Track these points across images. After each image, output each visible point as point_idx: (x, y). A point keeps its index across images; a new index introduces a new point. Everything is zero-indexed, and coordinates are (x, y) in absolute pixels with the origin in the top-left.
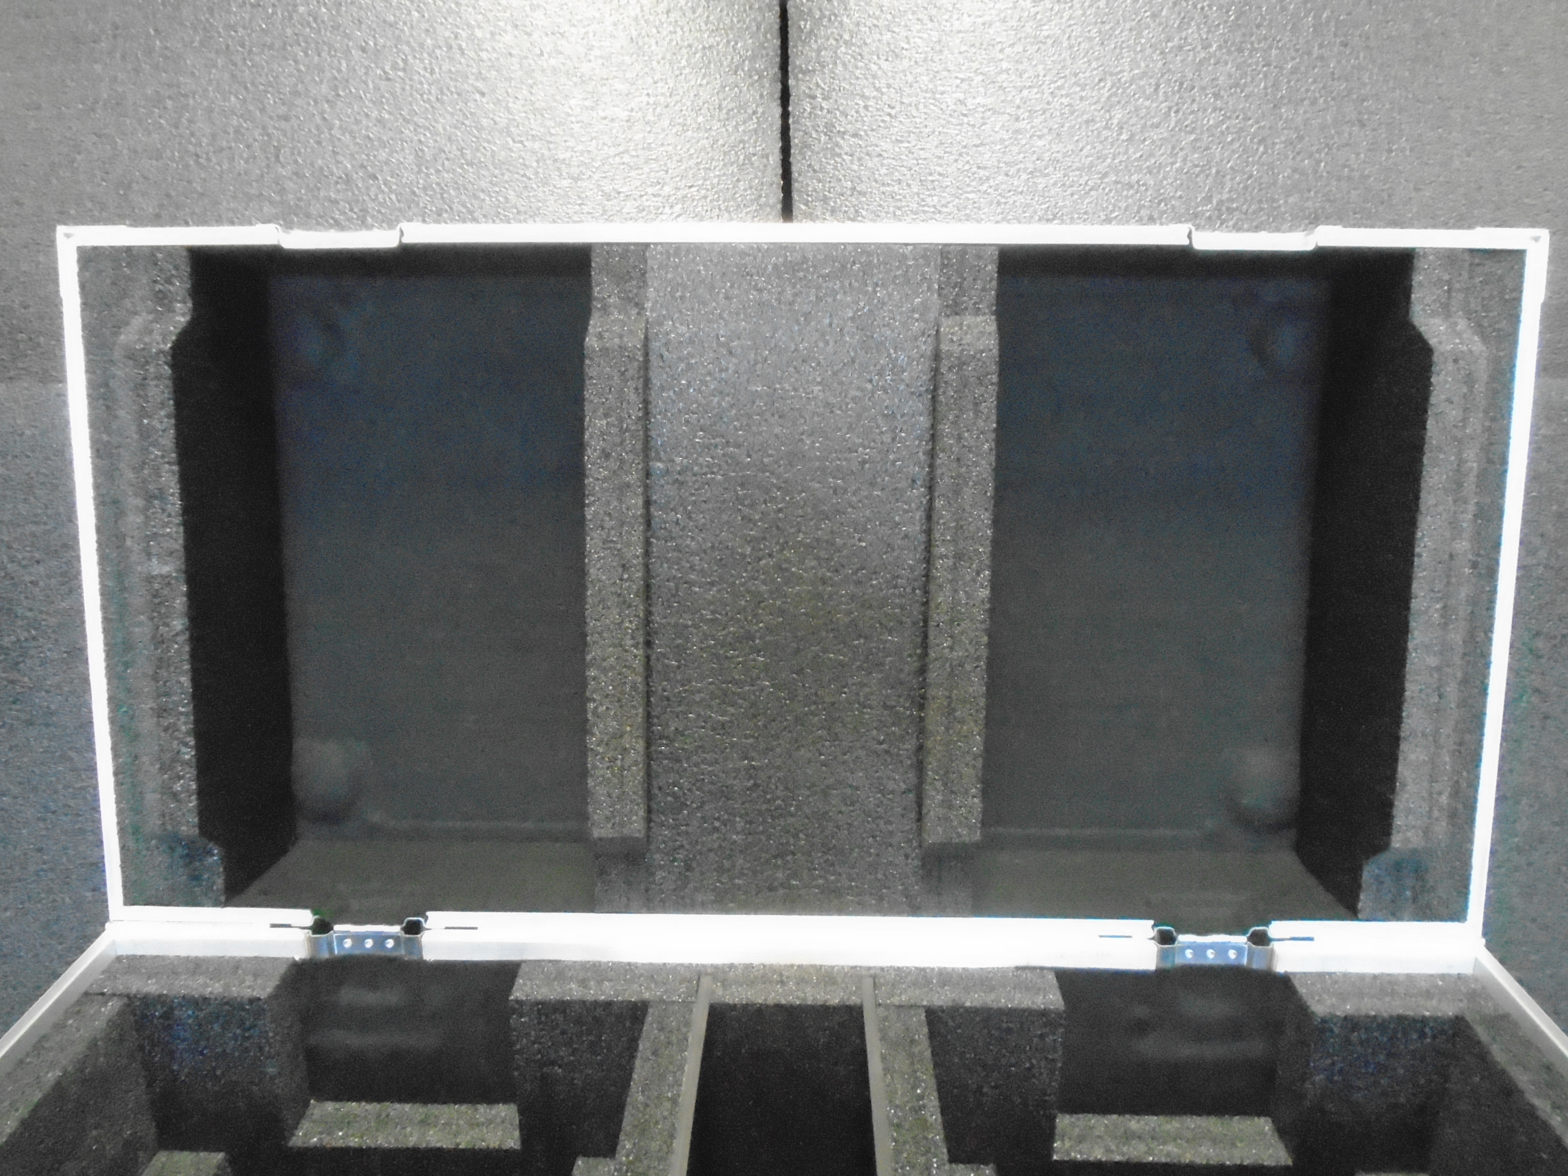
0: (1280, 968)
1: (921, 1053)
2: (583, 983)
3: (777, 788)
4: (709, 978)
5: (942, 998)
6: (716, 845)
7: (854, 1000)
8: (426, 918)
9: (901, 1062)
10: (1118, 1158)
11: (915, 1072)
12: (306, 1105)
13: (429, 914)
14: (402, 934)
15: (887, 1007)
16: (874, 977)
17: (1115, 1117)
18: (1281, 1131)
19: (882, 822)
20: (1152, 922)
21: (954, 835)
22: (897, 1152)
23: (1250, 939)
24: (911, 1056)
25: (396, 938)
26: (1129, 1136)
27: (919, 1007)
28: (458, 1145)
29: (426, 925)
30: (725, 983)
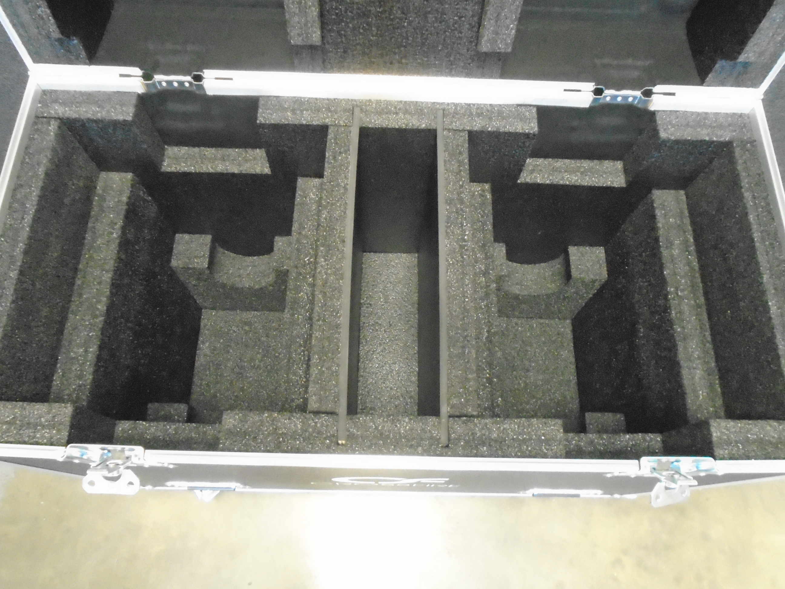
0: (652, 108)
1: (463, 160)
2: (293, 111)
3: (397, 12)
4: (359, 108)
5: (477, 125)
6: (361, 42)
7: (433, 126)
8: (204, 73)
9: (455, 166)
10: (548, 182)
11: (460, 171)
12: (163, 149)
13: (204, 71)
14: (192, 81)
15: (449, 130)
16: (444, 110)
17: (550, 160)
18: (626, 171)
19: (456, 32)
20: (594, 84)
21: (497, 48)
22: (449, 218)
23: (642, 93)
24: (459, 161)
25: (190, 83)
26: (555, 170)
27: (465, 130)
28: (242, 171)
29: (204, 76)
30: (367, 113)
